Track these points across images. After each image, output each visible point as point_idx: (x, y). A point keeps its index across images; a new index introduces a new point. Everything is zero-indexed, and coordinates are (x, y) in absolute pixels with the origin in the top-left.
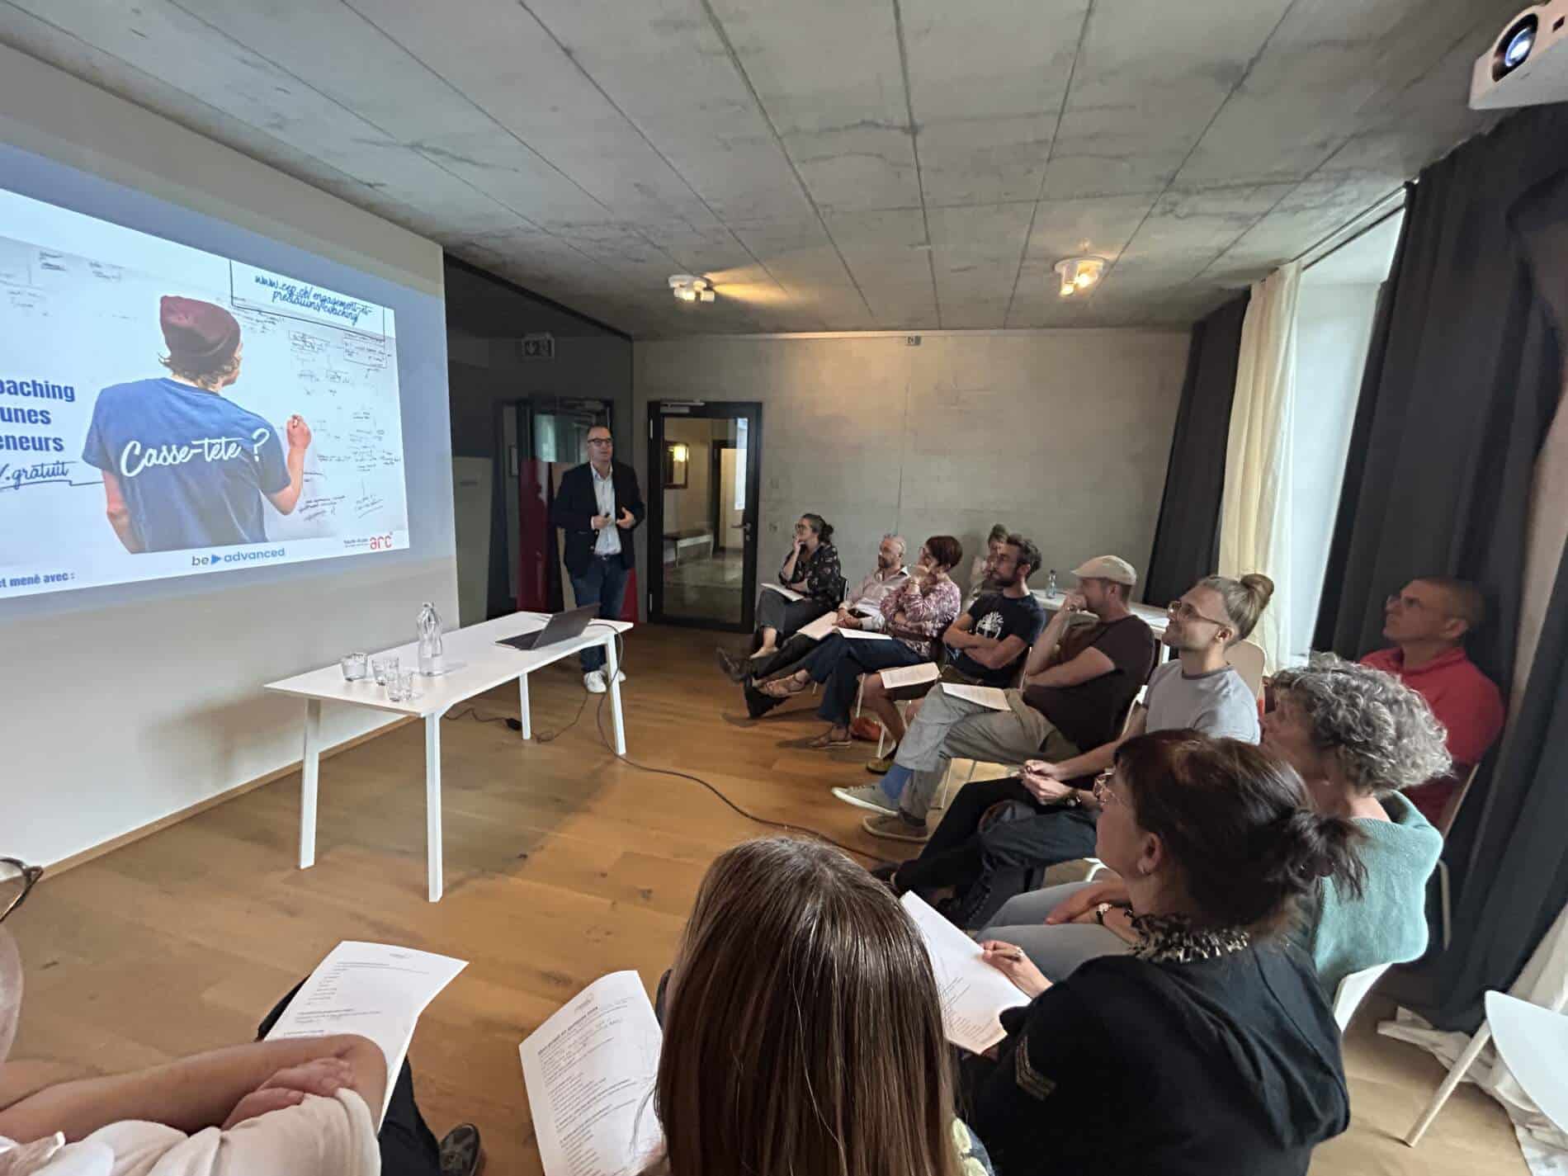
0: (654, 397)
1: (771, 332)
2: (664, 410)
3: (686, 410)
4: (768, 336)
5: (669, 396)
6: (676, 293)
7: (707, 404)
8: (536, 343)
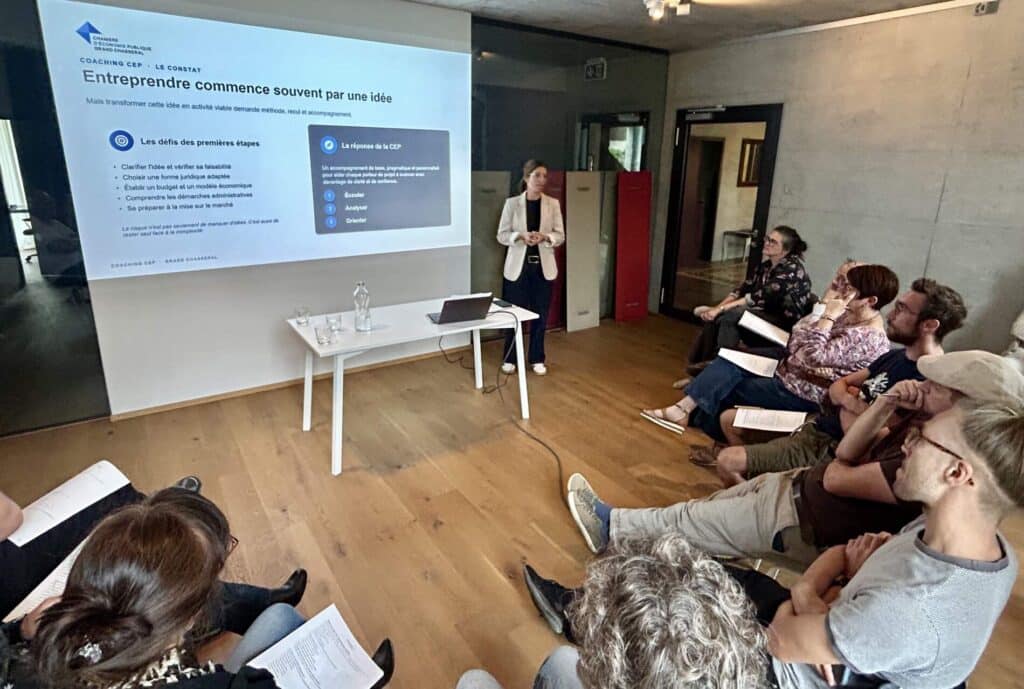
0: (683, 106)
1: (795, 27)
2: (688, 118)
3: (707, 116)
4: (793, 31)
5: (697, 103)
6: (651, 13)
7: (729, 109)
8: (594, 67)
